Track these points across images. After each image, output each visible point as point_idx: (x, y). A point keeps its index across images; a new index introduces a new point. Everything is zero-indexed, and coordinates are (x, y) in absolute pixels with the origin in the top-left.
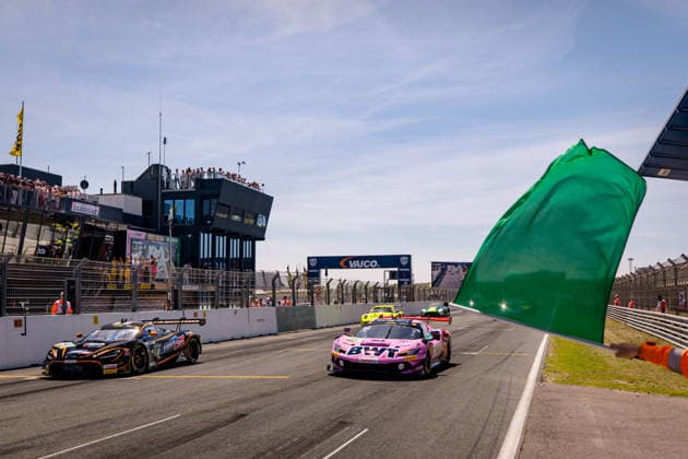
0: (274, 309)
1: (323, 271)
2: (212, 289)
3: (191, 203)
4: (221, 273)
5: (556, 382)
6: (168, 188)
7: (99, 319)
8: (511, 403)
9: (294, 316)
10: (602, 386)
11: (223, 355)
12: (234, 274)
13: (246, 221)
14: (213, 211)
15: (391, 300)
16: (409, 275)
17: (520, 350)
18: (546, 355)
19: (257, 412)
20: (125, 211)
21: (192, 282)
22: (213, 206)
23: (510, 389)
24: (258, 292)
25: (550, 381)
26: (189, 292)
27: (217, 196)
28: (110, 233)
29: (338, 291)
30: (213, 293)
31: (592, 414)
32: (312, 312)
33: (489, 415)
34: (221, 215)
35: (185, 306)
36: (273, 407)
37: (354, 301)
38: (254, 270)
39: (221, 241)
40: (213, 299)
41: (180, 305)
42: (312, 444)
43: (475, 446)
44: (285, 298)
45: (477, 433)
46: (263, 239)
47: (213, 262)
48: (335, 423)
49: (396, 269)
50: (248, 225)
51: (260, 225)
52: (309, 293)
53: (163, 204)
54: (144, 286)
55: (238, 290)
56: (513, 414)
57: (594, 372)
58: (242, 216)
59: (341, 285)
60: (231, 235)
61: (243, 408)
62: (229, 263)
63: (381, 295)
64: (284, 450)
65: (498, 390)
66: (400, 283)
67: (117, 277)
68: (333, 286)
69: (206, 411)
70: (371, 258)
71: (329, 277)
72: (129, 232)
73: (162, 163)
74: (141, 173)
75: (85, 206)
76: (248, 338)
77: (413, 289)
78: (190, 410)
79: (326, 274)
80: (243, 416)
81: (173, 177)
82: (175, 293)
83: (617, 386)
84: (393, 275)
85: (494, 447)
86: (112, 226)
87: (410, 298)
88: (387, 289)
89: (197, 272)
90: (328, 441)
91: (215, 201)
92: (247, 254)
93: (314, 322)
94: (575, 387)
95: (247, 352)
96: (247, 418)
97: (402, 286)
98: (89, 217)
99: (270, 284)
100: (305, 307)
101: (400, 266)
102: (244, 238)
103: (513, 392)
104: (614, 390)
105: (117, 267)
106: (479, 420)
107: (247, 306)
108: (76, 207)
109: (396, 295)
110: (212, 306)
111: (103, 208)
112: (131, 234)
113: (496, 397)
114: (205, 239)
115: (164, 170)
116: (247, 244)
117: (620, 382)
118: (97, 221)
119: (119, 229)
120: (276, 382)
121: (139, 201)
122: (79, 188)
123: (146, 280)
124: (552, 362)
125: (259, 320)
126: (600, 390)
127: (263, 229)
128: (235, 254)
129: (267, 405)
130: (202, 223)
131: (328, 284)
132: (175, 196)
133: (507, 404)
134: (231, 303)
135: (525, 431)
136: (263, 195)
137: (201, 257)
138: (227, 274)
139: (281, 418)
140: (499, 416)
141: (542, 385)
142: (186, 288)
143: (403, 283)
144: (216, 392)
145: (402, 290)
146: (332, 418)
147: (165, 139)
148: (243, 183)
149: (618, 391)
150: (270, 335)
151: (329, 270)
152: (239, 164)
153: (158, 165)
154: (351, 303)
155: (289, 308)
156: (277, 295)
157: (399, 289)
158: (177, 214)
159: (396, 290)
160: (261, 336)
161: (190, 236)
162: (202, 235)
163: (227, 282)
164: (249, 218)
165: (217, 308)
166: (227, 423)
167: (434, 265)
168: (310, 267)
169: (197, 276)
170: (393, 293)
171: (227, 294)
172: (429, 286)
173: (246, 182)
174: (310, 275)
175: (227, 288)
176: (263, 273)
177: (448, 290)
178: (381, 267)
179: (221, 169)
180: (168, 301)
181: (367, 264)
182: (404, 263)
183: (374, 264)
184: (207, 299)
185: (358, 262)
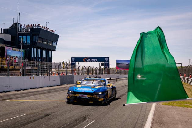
0: (59, 76)
1: (77, 63)
2: (37, 68)
3: (29, 37)
4: (39, 63)
5: (163, 104)
6: (20, 31)
8: (147, 112)
9: (66, 79)
11: (40, 93)
12: (44, 63)
13: (49, 44)
14: (37, 40)
15: (102, 74)
16: (108, 64)
19: (53, 114)
20: (4, 40)
21: (28, 66)
22: (37, 38)
23: (146, 107)
24: (53, 70)
26: (28, 70)
27: (38, 35)
29: (82, 70)
30: (36, 70)
31: (177, 116)
32: (73, 77)
33: (139, 116)
34: (40, 42)
35: (27, 75)
36: (59, 112)
37: (88, 74)
38: (51, 61)
39: (40, 51)
40: (36, 72)
41: (25, 74)
44: (63, 72)
45: (135, 122)
46: (55, 51)
47: (37, 59)
48: (83, 118)
49: (104, 62)
50: (49, 45)
51: (54, 45)
52: (71, 71)
53: (19, 38)
54: (11, 67)
55: (46, 69)
56: (148, 116)
58: (47, 42)
59: (83, 68)
60: (43, 49)
61: (48, 112)
62: (42, 59)
63: (98, 72)
65: (142, 107)
66: (105, 68)
67: (2, 64)
68: (80, 68)
69: (35, 113)
70: (94, 58)
71: (79, 65)
72: (6, 47)
73: (18, 22)
74: (11, 26)
76: (49, 87)
77: (110, 70)
78: (29, 112)
79: (78, 64)
80: (48, 115)
81: (22, 28)
82: (23, 70)
84: (102, 65)
86: (0, 45)
87: (109, 73)
88: (100, 70)
89: (31, 62)
90: (80, 125)
91: (38, 36)
92: (49, 56)
93: (74, 81)
94: (170, 106)
95: (49, 92)
96: (50, 115)
97: (106, 69)
99: (57, 67)
100: (70, 76)
102: (48, 50)
104: (185, 108)
105: (2, 60)
106: (135, 118)
107: (49, 75)
109: (103, 72)
110: (36, 75)
112: (7, 48)
113: (142, 109)
114: (34, 50)
115: (19, 25)
116: (49, 52)
117: (187, 105)
119: (2, 46)
120: (60, 103)
121: (10, 36)
123: (12, 65)
125: (53, 80)
126: (180, 108)
127: (55, 47)
128: (44, 56)
129: (57, 111)
130: (33, 44)
131: (79, 68)
132: (23, 34)
134: (43, 74)
135: (153, 122)
137: (32, 57)
138: (42, 63)
139: (62, 116)
140: (142, 116)
141: (158, 105)
142: (27, 68)
143: (106, 67)
144: (38, 106)
145: (106, 70)
146: (82, 116)
147: (20, 13)
148: (48, 30)
149: (186, 108)
150: (57, 86)
151: (79, 62)
152: (47, 23)
153: (17, 23)
154: (87, 75)
155: (64, 76)
156: (60, 71)
157: (105, 69)
158: (24, 41)
159: (103, 70)
160: (54, 86)
161: (28, 49)
162: (33, 49)
163: (42, 66)
164: (50, 43)
165: (38, 75)
166: (43, 117)
167: (117, 60)
168: (72, 61)
169: (31, 64)
170: (102, 71)
171: (42, 70)
172: (116, 69)
173: (49, 30)
174: (72, 64)
175: (42, 68)
176: (55, 63)
177: (123, 70)
178: (98, 61)
179: (39, 25)
180: (20, 73)
181: (93, 60)
182: (107, 60)
183: (95, 60)
184: (34, 72)
185: (90, 59)
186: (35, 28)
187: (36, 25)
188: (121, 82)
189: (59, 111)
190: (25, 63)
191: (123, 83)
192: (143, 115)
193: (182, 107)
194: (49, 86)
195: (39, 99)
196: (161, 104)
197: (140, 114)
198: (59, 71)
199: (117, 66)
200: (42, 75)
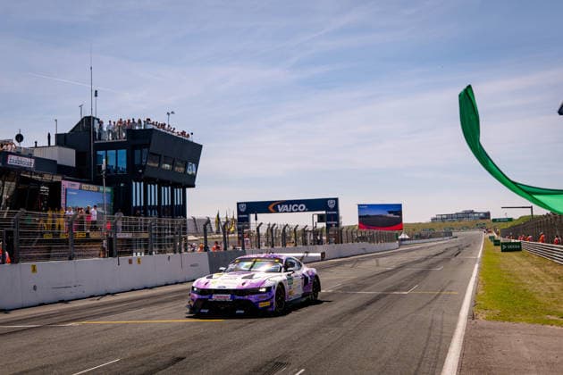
1: (252, 216)
2: (145, 235)
3: (123, 153)
4: (152, 219)
5: (487, 319)
6: (100, 139)
7: (37, 268)
8: (444, 340)
9: (226, 260)
10: (534, 323)
11: (158, 300)
12: (166, 221)
13: (176, 168)
14: (144, 161)
15: (320, 242)
16: (336, 218)
17: (448, 288)
18: (476, 293)
19: (194, 355)
20: (59, 162)
22: (144, 156)
23: (442, 327)
24: (190, 238)
25: (481, 317)
26: (122, 240)
27: (148, 146)
28: (45, 184)
29: (267, 235)
30: (146, 240)
31: (527, 350)
33: (424, 353)
34: (152, 164)
35: (120, 254)
36: (210, 350)
37: (284, 245)
38: (185, 216)
39: (153, 189)
40: (146, 246)
41: (115, 252)
44: (216, 243)
45: (413, 370)
46: (193, 186)
47: (145, 209)
48: (272, 364)
49: (324, 212)
50: (178, 173)
51: (190, 173)
52: (239, 238)
53: (96, 156)
54: (79, 235)
55: (171, 236)
56: (447, 351)
57: (525, 308)
58: (173, 164)
59: (271, 229)
60: (162, 183)
61: (180, 351)
62: (161, 210)
63: (310, 238)
65: (430, 329)
66: (328, 226)
67: (53, 226)
68: (263, 231)
69: (144, 355)
70: (299, 202)
71: (259, 222)
72: (63, 182)
73: (94, 115)
74: (74, 126)
75: (20, 158)
76: (182, 283)
77: (341, 231)
78: (129, 355)
79: (256, 219)
80: (180, 359)
81: (105, 129)
82: (110, 240)
83: (548, 322)
84: (321, 219)
86: (47, 178)
87: (339, 240)
88: (316, 232)
91: (146, 150)
92: (178, 202)
94: (507, 323)
96: (184, 360)
97: (331, 229)
98: (25, 170)
99: (202, 230)
100: (237, 251)
101: (327, 209)
102: (175, 185)
103: (444, 330)
104: (546, 326)
105: (53, 217)
106: (413, 358)
107: (180, 252)
108: (12, 160)
109: (324, 238)
110: (146, 252)
111: (37, 160)
112: (65, 184)
114: (137, 188)
115: (96, 121)
116: (178, 192)
117: (552, 318)
118: (31, 173)
119: (54, 180)
121: (72, 152)
122: (15, 141)
123: (81, 228)
124: (482, 300)
125: (192, 266)
126: (532, 326)
127: (193, 177)
128: (166, 201)
129: (204, 348)
130: (134, 172)
131: (258, 229)
132: (108, 146)
133: (440, 342)
134: (164, 249)
136: (192, 142)
137: (134, 205)
138: (160, 221)
139: (218, 360)
140: (433, 354)
141: (473, 322)
142: (120, 235)
143: (331, 225)
144: (153, 336)
145: (330, 233)
146: (269, 359)
147: (96, 92)
148: (173, 132)
149: (549, 326)
151: (258, 215)
152: (168, 114)
153: (90, 117)
154: (281, 247)
155: (221, 253)
156: (208, 241)
157: (327, 232)
158: (109, 163)
159: (324, 233)
161: (122, 185)
162: (134, 184)
163: (160, 229)
164: (179, 166)
165: (151, 254)
166: (166, 366)
167: (361, 207)
168: (239, 212)
169: (130, 224)
170: (321, 236)
171: (160, 240)
172: (357, 228)
173: (176, 131)
174: (240, 220)
175: (160, 234)
176: (194, 219)
177: (375, 231)
178: (310, 210)
179: (149, 120)
180: (103, 249)
181: (295, 208)
182: (332, 206)
183: (302, 208)
184: (140, 246)
185: (286, 206)
186: (137, 128)
187: (140, 121)
188: (373, 262)
189: (210, 347)
190: (116, 222)
191: (378, 265)
192: (434, 349)
193: (536, 325)
194: (181, 281)
195: (154, 316)
196: (481, 318)
197: (425, 348)
198: (206, 239)
199: (360, 222)
200: (160, 252)
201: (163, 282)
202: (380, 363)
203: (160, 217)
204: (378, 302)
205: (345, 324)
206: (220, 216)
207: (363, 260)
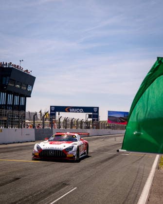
0: (33, 130)
1: (57, 113)
2: (5, 119)
4: (9, 111)
8: (144, 178)
9: (43, 133)
12: (16, 112)
13: (22, 87)
14: (7, 83)
15: (89, 128)
16: (97, 116)
17: (148, 154)
19: (25, 177)
22: (7, 80)
23: (143, 172)
24: (27, 121)
27: (9, 76)
29: (63, 122)
30: (5, 121)
32: (51, 131)
33: (134, 183)
34: (11, 85)
37: (71, 128)
38: (25, 111)
39: (10, 97)
40: (5, 124)
42: (50, 193)
43: (127, 198)
45: (128, 192)
46: (30, 97)
47: (6, 106)
48: (61, 184)
49: (92, 113)
51: (29, 90)
52: (50, 123)
55: (17, 120)
56: (145, 183)
58: (21, 85)
59: (66, 120)
60: (15, 94)
61: (18, 175)
62: (14, 107)
63: (84, 125)
64: (36, 195)
65: (138, 172)
66: (93, 120)
68: (62, 120)
70: (80, 108)
71: (60, 116)
76: (21, 143)
77: (99, 123)
79: (59, 114)
80: (18, 179)
84: (90, 116)
85: (135, 199)
87: (98, 127)
88: (87, 123)
90: (58, 192)
91: (8, 78)
92: (22, 103)
96: (20, 180)
99: (33, 118)
100: (48, 129)
101: (94, 112)
102: (21, 96)
103: (144, 173)
106: (129, 186)
107: (22, 128)
109: (91, 126)
110: (5, 127)
113: (137, 175)
114: (3, 95)
116: (22, 99)
125: (26, 135)
127: (30, 92)
128: (16, 103)
129: (29, 174)
131: (59, 119)
133: (142, 178)
134: (14, 126)
135: (151, 192)
136: (31, 76)
137: (1, 103)
138: (13, 112)
139: (36, 181)
140: (138, 184)
141: (158, 170)
143: (95, 120)
145: (94, 124)
146: (60, 182)
148: (22, 70)
150: (31, 141)
151: (60, 112)
152: (20, 61)
155: (41, 130)
156: (35, 123)
157: (93, 122)
159: (91, 123)
160: (27, 142)
162: (1, 93)
163: (12, 116)
164: (24, 86)
165: (7, 128)
166: (11, 182)
167: (109, 112)
168: (51, 111)
170: (90, 124)
171: (12, 122)
172: (107, 122)
174: (51, 114)
175: (12, 119)
176: (29, 112)
177: (116, 124)
178: (85, 112)
179: (11, 63)
181: (78, 110)
183: (81, 110)
184: (3, 123)
185: (74, 109)
186: (5, 67)
187: (6, 64)
188: (113, 139)
189: (32, 174)
191: (115, 141)
192: (139, 182)
194: (21, 141)
195: (7, 158)
196: (162, 169)
197: (135, 181)
199: (108, 119)
200: (12, 127)
201: (12, 142)
202: (113, 187)
203: (13, 110)
204: (114, 158)
205: (97, 168)
206: (42, 112)
207: (108, 138)
